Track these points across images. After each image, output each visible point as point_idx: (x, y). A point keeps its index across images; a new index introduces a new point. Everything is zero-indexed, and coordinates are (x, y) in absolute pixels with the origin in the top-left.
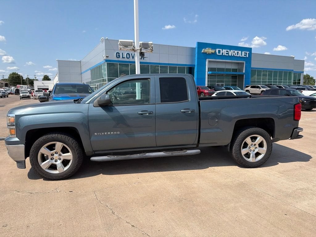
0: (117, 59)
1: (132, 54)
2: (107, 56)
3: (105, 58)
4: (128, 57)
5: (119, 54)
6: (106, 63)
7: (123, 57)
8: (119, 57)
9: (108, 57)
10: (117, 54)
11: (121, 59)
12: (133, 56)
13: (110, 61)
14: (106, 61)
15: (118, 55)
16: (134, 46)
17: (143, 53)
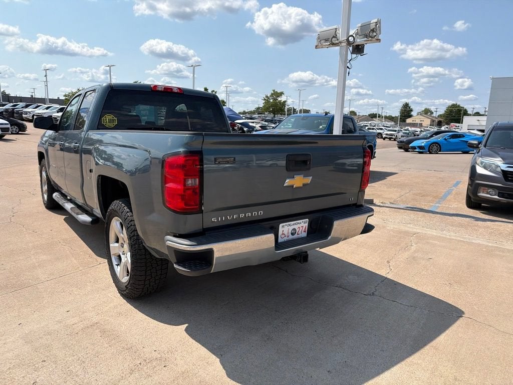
16: (335, 37)
17: (360, 47)
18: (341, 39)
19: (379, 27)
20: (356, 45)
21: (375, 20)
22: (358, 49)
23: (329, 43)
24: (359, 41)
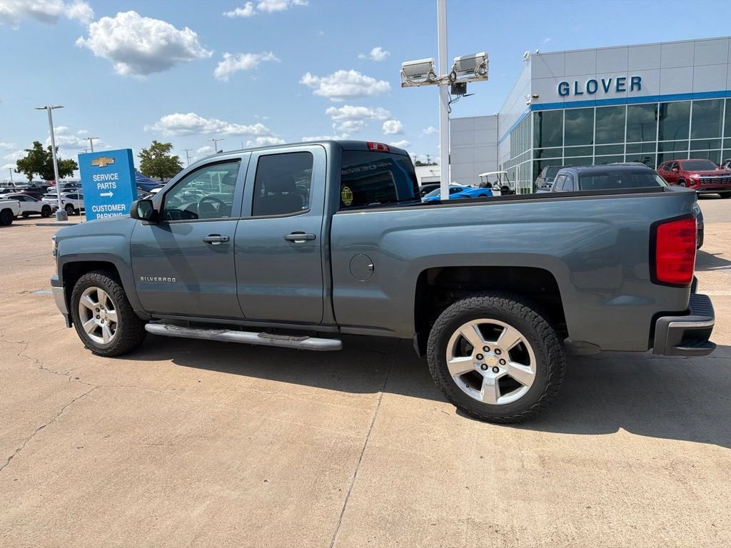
0: (560, 100)
1: (603, 80)
2: (534, 97)
3: (530, 101)
4: (592, 89)
5: (567, 85)
6: (532, 112)
7: (578, 92)
8: (568, 94)
9: (537, 97)
10: (563, 87)
11: (572, 98)
12: (607, 84)
13: (542, 106)
14: (533, 107)
15: (564, 89)
16: (432, 72)
17: (462, 86)
18: (439, 77)
19: (488, 62)
20: (457, 84)
21: (483, 54)
22: (459, 89)
23: (425, 80)
24: (461, 78)
